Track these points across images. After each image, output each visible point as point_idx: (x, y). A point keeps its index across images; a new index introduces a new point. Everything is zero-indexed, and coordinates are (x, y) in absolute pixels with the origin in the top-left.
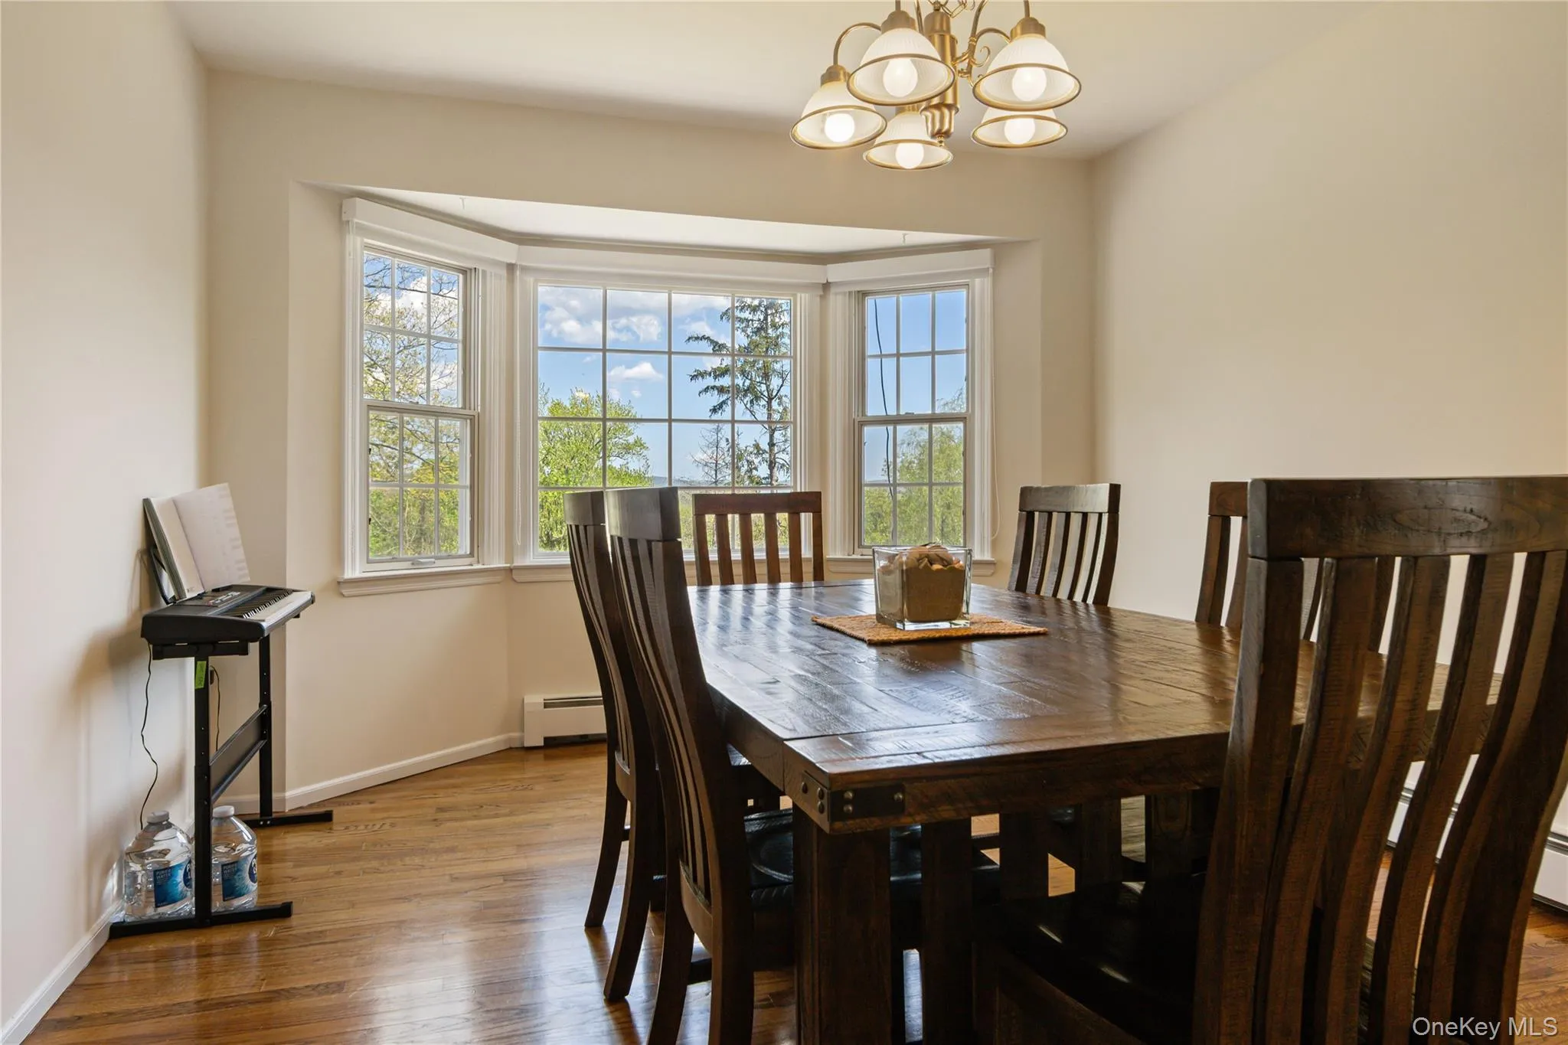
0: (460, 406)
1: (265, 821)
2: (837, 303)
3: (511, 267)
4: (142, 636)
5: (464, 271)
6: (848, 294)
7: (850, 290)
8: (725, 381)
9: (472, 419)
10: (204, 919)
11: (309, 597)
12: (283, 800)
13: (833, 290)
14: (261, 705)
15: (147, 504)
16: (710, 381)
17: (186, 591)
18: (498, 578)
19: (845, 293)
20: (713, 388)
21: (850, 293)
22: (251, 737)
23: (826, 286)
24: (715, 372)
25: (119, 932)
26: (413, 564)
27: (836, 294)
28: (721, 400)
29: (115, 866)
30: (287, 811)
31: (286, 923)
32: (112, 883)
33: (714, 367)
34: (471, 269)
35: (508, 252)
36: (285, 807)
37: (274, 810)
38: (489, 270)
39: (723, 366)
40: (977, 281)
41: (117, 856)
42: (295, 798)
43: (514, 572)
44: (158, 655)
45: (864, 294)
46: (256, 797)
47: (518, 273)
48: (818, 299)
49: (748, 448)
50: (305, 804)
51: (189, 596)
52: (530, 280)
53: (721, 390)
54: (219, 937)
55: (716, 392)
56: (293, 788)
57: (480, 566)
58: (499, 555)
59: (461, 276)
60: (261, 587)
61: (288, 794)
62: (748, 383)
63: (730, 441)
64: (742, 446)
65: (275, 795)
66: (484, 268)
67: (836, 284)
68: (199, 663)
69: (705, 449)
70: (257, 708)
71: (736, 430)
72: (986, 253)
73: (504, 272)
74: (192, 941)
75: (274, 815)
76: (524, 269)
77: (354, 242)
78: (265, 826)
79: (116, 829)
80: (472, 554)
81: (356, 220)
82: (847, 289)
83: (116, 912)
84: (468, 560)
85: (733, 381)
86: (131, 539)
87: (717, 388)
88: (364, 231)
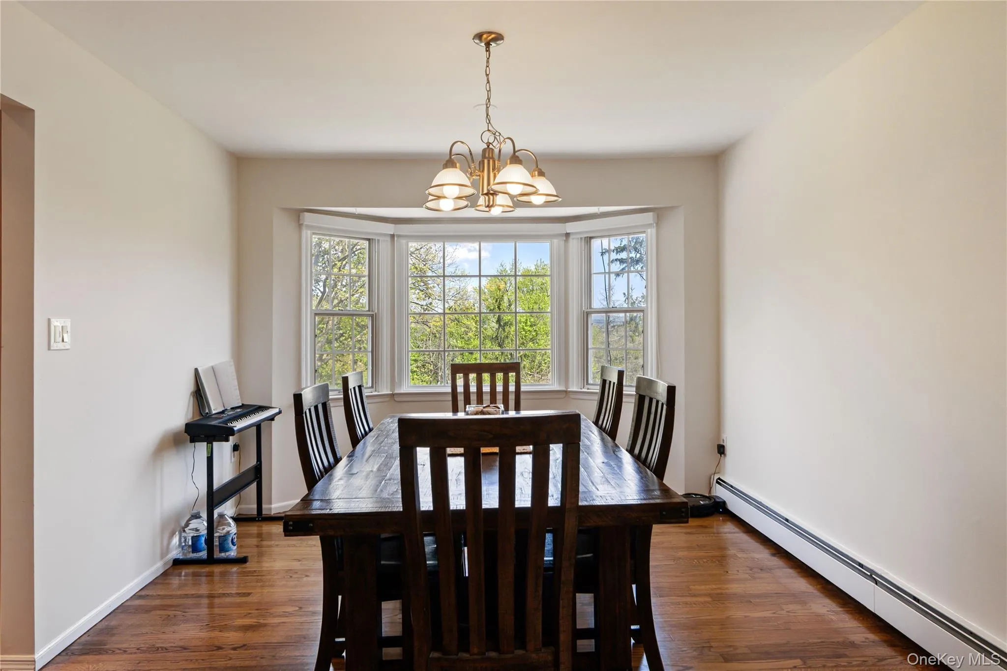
0: (367, 310)
1: (259, 518)
2: (574, 245)
3: (393, 236)
4: (185, 432)
5: (369, 240)
6: (580, 239)
7: (581, 236)
8: (624, 255)
9: (372, 316)
10: (211, 560)
11: (278, 411)
12: (270, 509)
13: (571, 237)
14: (257, 462)
15: (196, 370)
16: (614, 256)
17: (213, 410)
18: (387, 399)
19: (578, 238)
20: (616, 260)
21: (581, 238)
22: (252, 476)
23: (567, 235)
24: (617, 250)
25: (177, 563)
26: (339, 392)
27: (573, 239)
28: (622, 267)
29: (177, 533)
30: (272, 514)
31: (244, 566)
32: (176, 540)
33: (617, 246)
34: (372, 239)
35: (389, 229)
36: (271, 512)
37: (263, 513)
38: (381, 239)
39: (622, 245)
40: (649, 230)
41: (179, 529)
42: (276, 508)
43: (395, 396)
44: (193, 441)
45: (591, 238)
46: (255, 506)
47: (396, 239)
48: (563, 242)
49: (638, 299)
50: (281, 511)
51: (214, 412)
52: (403, 241)
53: (622, 261)
54: (217, 569)
55: (618, 262)
56: (275, 503)
57: (376, 393)
58: (387, 388)
59: (367, 242)
60: (256, 405)
61: (273, 506)
62: (638, 255)
63: (626, 294)
64: (634, 297)
65: (264, 506)
66: (378, 238)
67: (572, 233)
68: (208, 445)
69: (602, 302)
70: (255, 463)
71: (630, 287)
72: (650, 215)
73: (389, 239)
74: (206, 569)
75: (263, 516)
76: (399, 236)
77: (306, 233)
78: (259, 521)
79: (178, 516)
80: (372, 387)
81: (305, 223)
82: (579, 236)
83: (175, 553)
84: (372, 390)
85: (628, 255)
86: (189, 386)
87: (619, 260)
88: (309, 227)
